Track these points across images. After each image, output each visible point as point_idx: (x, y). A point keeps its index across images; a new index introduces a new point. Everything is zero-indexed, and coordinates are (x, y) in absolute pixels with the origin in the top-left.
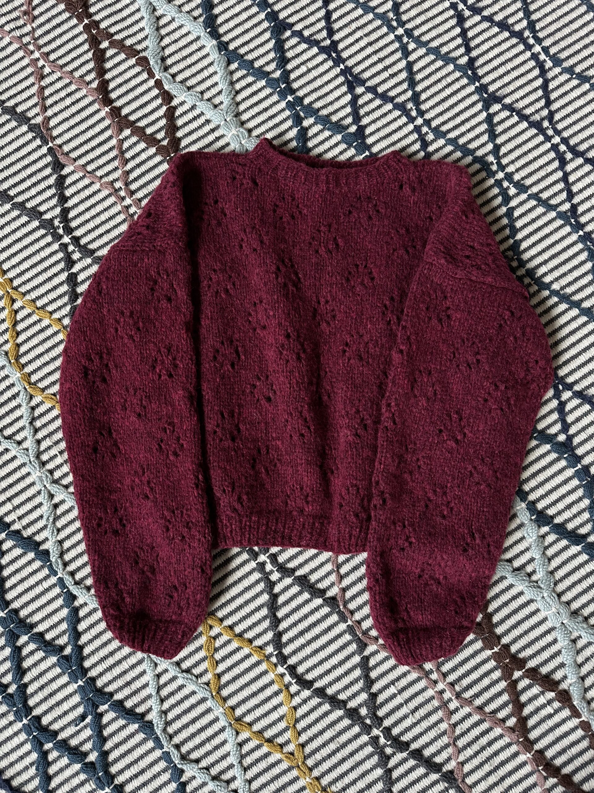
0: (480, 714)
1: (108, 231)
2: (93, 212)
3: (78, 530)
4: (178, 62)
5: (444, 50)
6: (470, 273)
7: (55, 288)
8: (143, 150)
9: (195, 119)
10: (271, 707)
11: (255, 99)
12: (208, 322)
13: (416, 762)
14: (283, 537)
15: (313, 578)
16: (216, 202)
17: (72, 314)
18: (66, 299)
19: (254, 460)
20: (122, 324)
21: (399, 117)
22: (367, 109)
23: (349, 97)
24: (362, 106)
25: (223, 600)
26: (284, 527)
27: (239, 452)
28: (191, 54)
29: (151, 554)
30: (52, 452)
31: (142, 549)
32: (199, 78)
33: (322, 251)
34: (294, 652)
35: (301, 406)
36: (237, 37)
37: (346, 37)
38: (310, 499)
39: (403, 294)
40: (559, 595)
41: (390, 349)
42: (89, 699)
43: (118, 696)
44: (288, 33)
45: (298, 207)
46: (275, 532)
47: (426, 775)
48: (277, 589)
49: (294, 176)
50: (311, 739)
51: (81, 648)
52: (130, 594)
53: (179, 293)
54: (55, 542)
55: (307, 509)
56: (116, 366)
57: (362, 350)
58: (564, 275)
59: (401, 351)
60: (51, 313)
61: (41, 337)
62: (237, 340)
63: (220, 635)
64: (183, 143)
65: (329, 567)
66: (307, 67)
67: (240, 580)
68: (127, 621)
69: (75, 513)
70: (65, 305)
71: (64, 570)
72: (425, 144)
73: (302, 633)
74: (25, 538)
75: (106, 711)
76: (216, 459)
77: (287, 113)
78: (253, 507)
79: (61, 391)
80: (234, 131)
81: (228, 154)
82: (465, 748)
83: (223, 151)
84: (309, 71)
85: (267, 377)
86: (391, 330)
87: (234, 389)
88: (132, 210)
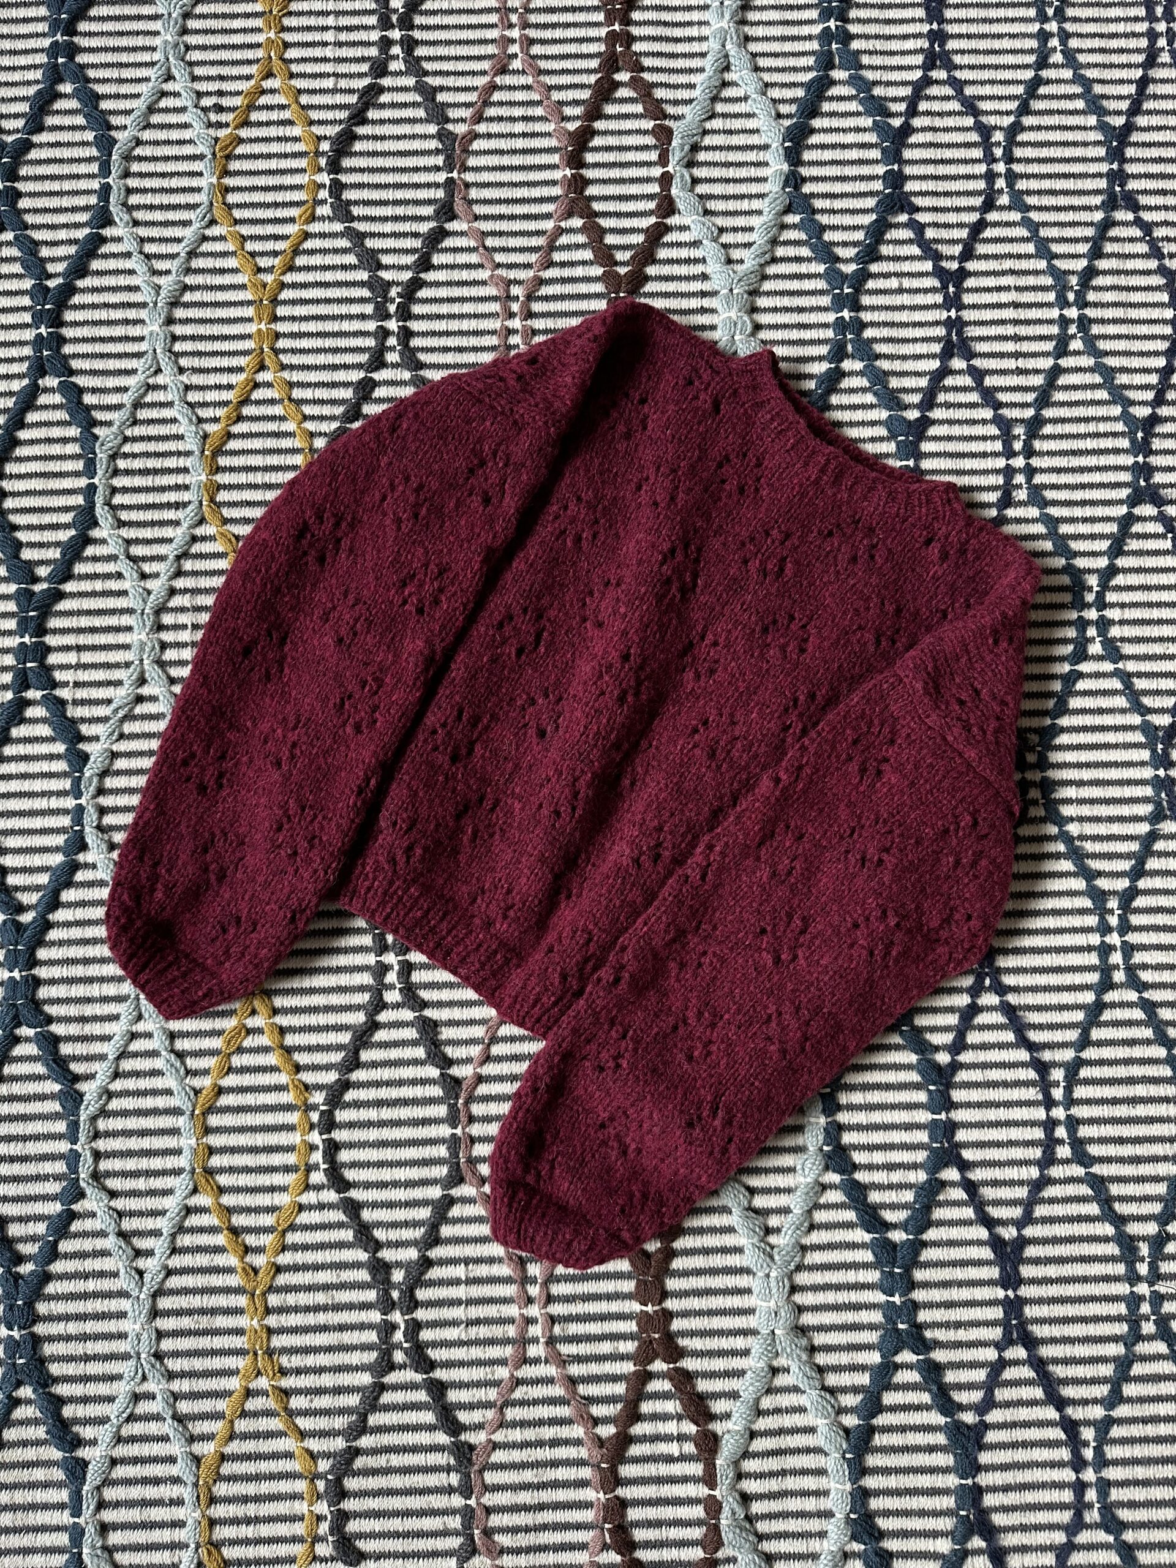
0: (567, 1389)
1: (460, 350)
2: (456, 308)
3: (151, 753)
4: (715, 164)
5: (1123, 379)
6: (950, 729)
7: (334, 385)
8: (584, 263)
9: (688, 261)
10: (268, 1183)
11: (795, 285)
12: (522, 566)
13: (428, 1399)
14: (438, 945)
15: (446, 1033)
16: (643, 401)
17: (334, 437)
18: (339, 410)
19: (466, 808)
20: (396, 495)
21: (993, 438)
22: (951, 397)
23: (935, 364)
24: (947, 389)
25: (296, 983)
26: (449, 932)
27: (451, 783)
28: (740, 165)
29: (233, 852)
30: (184, 619)
31: (225, 834)
32: (731, 206)
33: (754, 565)
34: (351, 1125)
35: (582, 771)
36: (824, 179)
37: (987, 274)
38: (511, 913)
39: (832, 700)
40: (794, 1289)
41: (764, 768)
42: (14, 1005)
43: (58, 1029)
44: (903, 218)
45: (758, 480)
46: (432, 930)
47: (431, 1428)
48: (383, 1017)
49: (780, 432)
50: (296, 1268)
51: (49, 926)
52: (168, 889)
53: (507, 499)
54: (106, 750)
55: (498, 926)
56: (351, 550)
57: (722, 743)
58: (1097, 819)
59: (777, 780)
60: (306, 418)
61: (271, 443)
62: (549, 620)
63: (259, 1031)
64: (650, 287)
65: (479, 1032)
66: (901, 284)
67: (339, 970)
68: (139, 924)
69: (161, 726)
70: (332, 418)
71: (94, 797)
72: (1007, 501)
73: (379, 1103)
74: (66, 718)
75: (28, 1040)
76: (412, 772)
77: (830, 334)
78: (421, 874)
79: (249, 538)
80: (733, 314)
81: (704, 342)
82: (514, 1424)
83: (699, 333)
84: (901, 291)
85: (561, 699)
86: (783, 741)
87: (500, 687)
88: (514, 340)
